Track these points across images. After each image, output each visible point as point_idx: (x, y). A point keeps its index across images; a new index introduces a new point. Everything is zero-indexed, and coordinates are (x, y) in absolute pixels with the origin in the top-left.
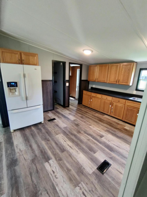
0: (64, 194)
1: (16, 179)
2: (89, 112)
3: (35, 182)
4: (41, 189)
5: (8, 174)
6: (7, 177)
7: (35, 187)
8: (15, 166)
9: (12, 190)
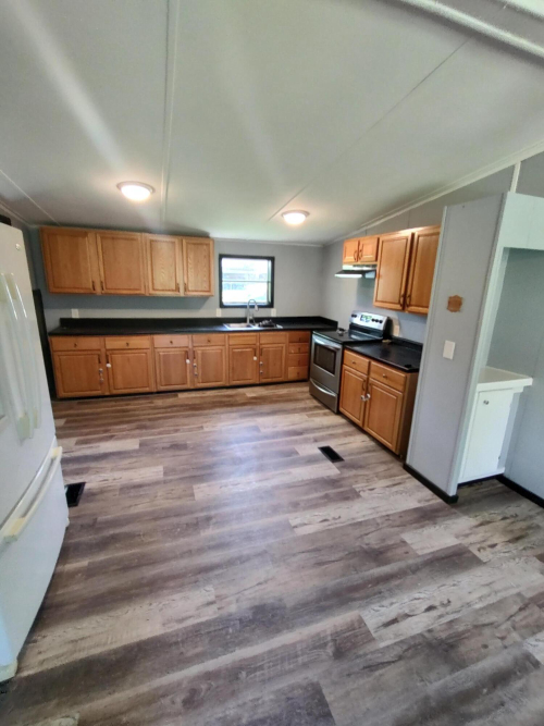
0: (369, 512)
1: (327, 598)
2: (129, 407)
3: (341, 554)
4: (357, 544)
5: (307, 623)
6: (317, 621)
7: (353, 554)
8: (285, 608)
9: (355, 600)
